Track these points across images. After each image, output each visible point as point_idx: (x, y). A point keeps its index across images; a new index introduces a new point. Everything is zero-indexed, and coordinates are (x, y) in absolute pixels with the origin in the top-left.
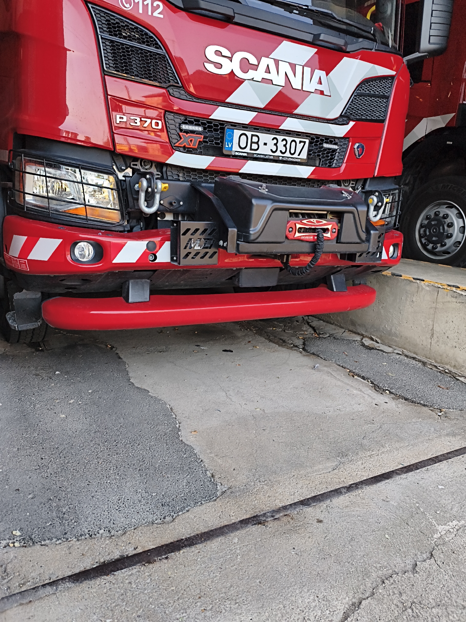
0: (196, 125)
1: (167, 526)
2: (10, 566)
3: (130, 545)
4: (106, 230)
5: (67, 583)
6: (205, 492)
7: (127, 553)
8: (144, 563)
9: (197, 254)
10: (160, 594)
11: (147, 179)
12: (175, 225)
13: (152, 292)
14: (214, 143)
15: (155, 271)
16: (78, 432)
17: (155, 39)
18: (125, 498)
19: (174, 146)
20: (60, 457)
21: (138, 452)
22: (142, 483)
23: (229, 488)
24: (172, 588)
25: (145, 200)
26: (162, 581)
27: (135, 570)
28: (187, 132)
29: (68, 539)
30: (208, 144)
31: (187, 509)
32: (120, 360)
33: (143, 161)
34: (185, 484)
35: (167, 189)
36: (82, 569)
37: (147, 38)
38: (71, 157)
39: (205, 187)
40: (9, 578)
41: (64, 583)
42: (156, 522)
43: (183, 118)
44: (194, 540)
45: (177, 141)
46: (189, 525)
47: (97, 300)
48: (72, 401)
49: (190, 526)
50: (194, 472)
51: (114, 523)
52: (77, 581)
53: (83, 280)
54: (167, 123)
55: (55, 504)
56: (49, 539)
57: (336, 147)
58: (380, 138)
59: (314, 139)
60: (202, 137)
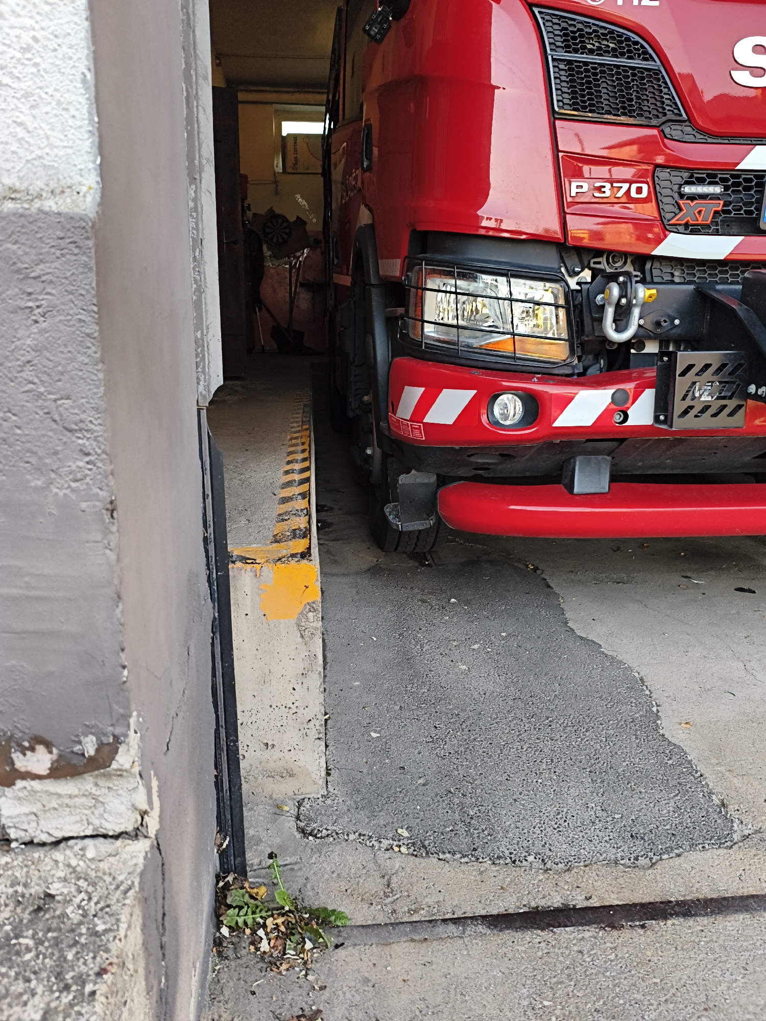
0: (710, 183)
1: (642, 873)
2: (394, 880)
3: (579, 890)
4: (543, 374)
5: (480, 927)
6: (709, 829)
7: (574, 903)
8: (603, 926)
9: (706, 408)
10: (634, 985)
11: (619, 284)
12: (665, 359)
13: (614, 479)
14: (742, 212)
15: (621, 441)
16: (488, 694)
17: (642, 46)
18: (567, 812)
19: (669, 225)
20: (463, 730)
21: (587, 743)
22: (595, 794)
23: (756, 832)
24: (655, 980)
25: (615, 321)
26: (635, 964)
27: (589, 932)
28: (692, 197)
29: (478, 859)
30: (732, 215)
31: (676, 851)
32: (549, 589)
33: (612, 254)
34: (671, 809)
35: (653, 298)
36: (502, 911)
37: (629, 46)
38: (494, 259)
39: (723, 290)
40: (395, 897)
41: (475, 926)
42: (622, 862)
43: (686, 175)
44: (692, 907)
45: (673, 214)
46: (682, 880)
47: (522, 488)
48: (476, 647)
49: (684, 883)
50: (687, 791)
51: (550, 850)
52: (496, 926)
53: (501, 455)
54: (657, 186)
55: (457, 801)
56: (449, 852)
60: (720, 203)
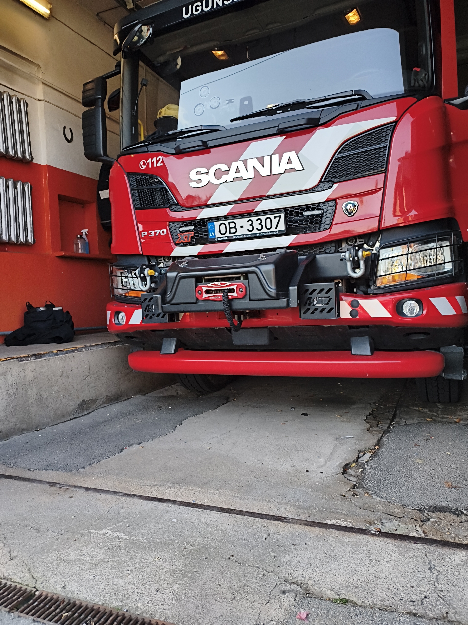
0: (189, 226)
9: (153, 315)
14: (203, 235)
19: (176, 244)
30: (199, 237)
32: (217, 407)
43: (181, 223)
45: (177, 239)
57: (319, 212)
58: (382, 189)
59: (293, 210)
60: (193, 233)
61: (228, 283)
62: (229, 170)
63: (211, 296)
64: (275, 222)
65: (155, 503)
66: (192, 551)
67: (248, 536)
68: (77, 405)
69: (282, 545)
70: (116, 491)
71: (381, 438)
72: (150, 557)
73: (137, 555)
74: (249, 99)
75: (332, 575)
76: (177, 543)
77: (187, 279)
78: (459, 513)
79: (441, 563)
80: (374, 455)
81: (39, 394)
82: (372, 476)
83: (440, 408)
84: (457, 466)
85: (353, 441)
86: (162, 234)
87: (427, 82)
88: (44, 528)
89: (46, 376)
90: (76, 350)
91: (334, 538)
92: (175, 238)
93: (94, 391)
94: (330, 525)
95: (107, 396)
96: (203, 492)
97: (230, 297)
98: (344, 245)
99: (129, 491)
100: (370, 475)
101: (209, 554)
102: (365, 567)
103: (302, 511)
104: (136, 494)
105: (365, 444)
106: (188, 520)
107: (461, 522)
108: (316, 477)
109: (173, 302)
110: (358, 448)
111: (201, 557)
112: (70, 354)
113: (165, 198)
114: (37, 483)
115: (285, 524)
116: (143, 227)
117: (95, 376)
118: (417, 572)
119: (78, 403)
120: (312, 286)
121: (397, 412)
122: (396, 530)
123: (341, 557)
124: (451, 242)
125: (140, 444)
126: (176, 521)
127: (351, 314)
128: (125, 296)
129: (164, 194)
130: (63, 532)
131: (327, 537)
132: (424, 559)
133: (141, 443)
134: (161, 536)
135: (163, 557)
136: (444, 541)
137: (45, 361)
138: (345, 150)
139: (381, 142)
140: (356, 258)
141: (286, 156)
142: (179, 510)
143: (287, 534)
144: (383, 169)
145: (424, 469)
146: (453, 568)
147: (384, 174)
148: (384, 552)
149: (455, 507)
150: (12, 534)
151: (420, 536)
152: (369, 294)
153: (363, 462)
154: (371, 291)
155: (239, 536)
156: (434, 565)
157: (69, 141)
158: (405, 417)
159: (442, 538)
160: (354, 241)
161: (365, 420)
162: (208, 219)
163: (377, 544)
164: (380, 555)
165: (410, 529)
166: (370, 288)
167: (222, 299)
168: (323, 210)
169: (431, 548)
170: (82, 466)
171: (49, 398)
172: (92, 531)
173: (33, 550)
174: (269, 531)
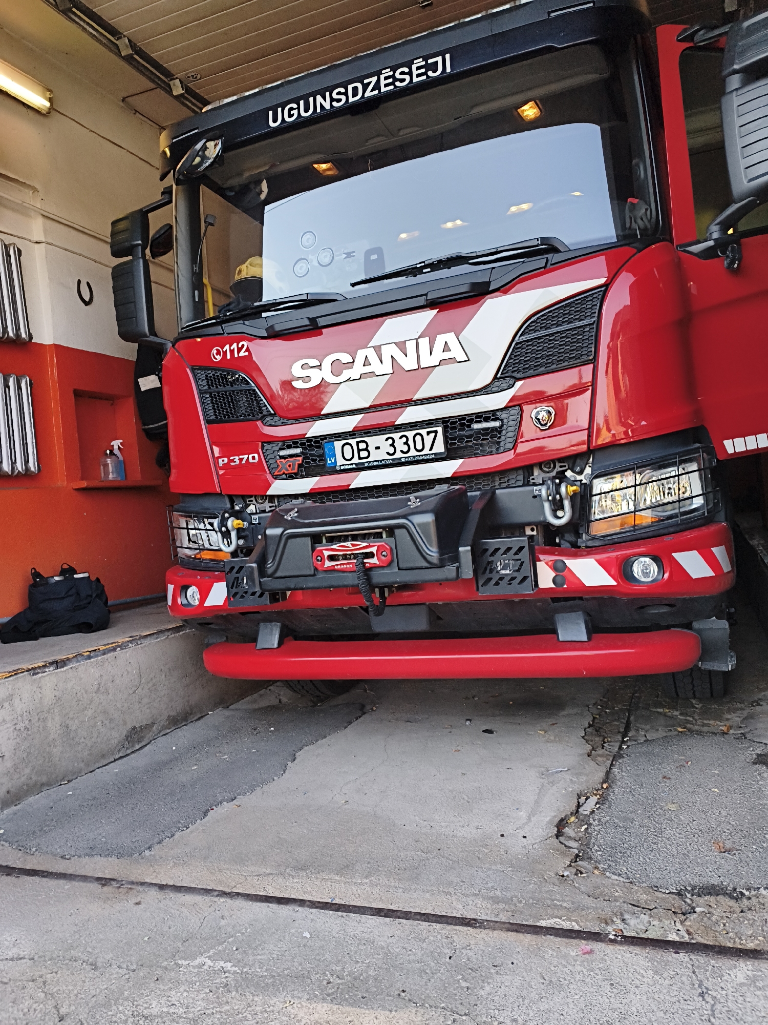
0: (294, 447)
6: (130, 851)
8: (5, 874)
9: (245, 593)
14: (317, 462)
19: (274, 475)
23: (149, 855)
28: (284, 457)
30: (311, 465)
32: (346, 724)
43: (280, 444)
44: (51, 874)
46: (70, 865)
57: (497, 424)
58: (590, 388)
59: (456, 422)
60: (301, 458)
61: (364, 544)
62: (353, 362)
63: (338, 565)
64: (428, 439)
65: (274, 906)
66: (341, 987)
67: (423, 955)
68: (123, 736)
69: (476, 967)
70: (209, 888)
71: (610, 769)
72: (276, 1002)
73: (256, 999)
74: (379, 251)
75: (557, 1015)
76: (316, 974)
77: (298, 539)
78: (738, 896)
79: (716, 985)
80: (603, 800)
81: (63, 724)
82: (602, 838)
83: (696, 708)
84: (730, 813)
85: (568, 777)
86: (251, 460)
87: (650, 221)
88: (104, 961)
89: (74, 695)
90: (119, 646)
91: (554, 951)
92: (272, 466)
93: (148, 711)
94: (546, 928)
95: (169, 716)
96: (345, 883)
97: (367, 565)
98: (536, 472)
99: (228, 886)
100: (599, 836)
101: (367, 991)
102: (605, 998)
103: (501, 906)
104: (240, 891)
105: (587, 781)
106: (327, 934)
107: (742, 911)
108: (517, 846)
109: (278, 574)
110: (577, 788)
111: (356, 995)
112: (109, 655)
113: (253, 405)
114: (79, 881)
115: (479, 930)
116: (221, 451)
117: (150, 684)
118: (682, 1001)
119: (125, 733)
120: (492, 543)
121: (632, 718)
122: (647, 931)
123: (567, 982)
124: (699, 465)
125: (233, 800)
126: (309, 936)
127: (554, 581)
128: (195, 558)
129: (252, 399)
130: (134, 967)
131: (543, 949)
132: (691, 978)
133: (235, 798)
134: (289, 964)
135: (296, 1001)
136: (720, 947)
137: (70, 670)
138: (530, 330)
139: (586, 317)
140: (558, 497)
141: (440, 340)
142: (312, 917)
143: (482, 948)
144: (591, 357)
145: (680, 820)
146: (734, 990)
147: (592, 365)
148: (632, 970)
149: (731, 885)
150: (54, 974)
151: (682, 940)
152: (579, 547)
153: (586, 813)
154: (581, 543)
155: (409, 955)
156: (707, 989)
157: (87, 303)
158: (644, 726)
159: (716, 940)
160: (552, 466)
161: (583, 737)
162: (323, 437)
163: (619, 957)
164: (625, 976)
165: (667, 929)
166: (581, 538)
167: (355, 569)
168: (502, 420)
169: (700, 959)
170: (147, 846)
171: (80, 730)
172: (180, 962)
173: (93, 1002)
174: (455, 944)
